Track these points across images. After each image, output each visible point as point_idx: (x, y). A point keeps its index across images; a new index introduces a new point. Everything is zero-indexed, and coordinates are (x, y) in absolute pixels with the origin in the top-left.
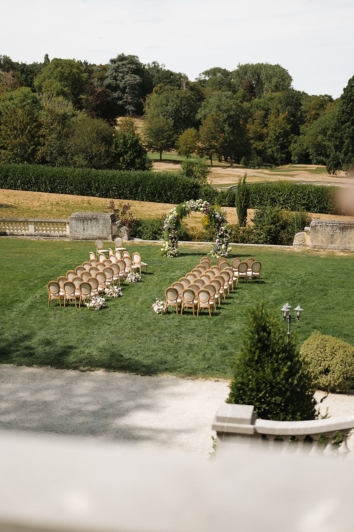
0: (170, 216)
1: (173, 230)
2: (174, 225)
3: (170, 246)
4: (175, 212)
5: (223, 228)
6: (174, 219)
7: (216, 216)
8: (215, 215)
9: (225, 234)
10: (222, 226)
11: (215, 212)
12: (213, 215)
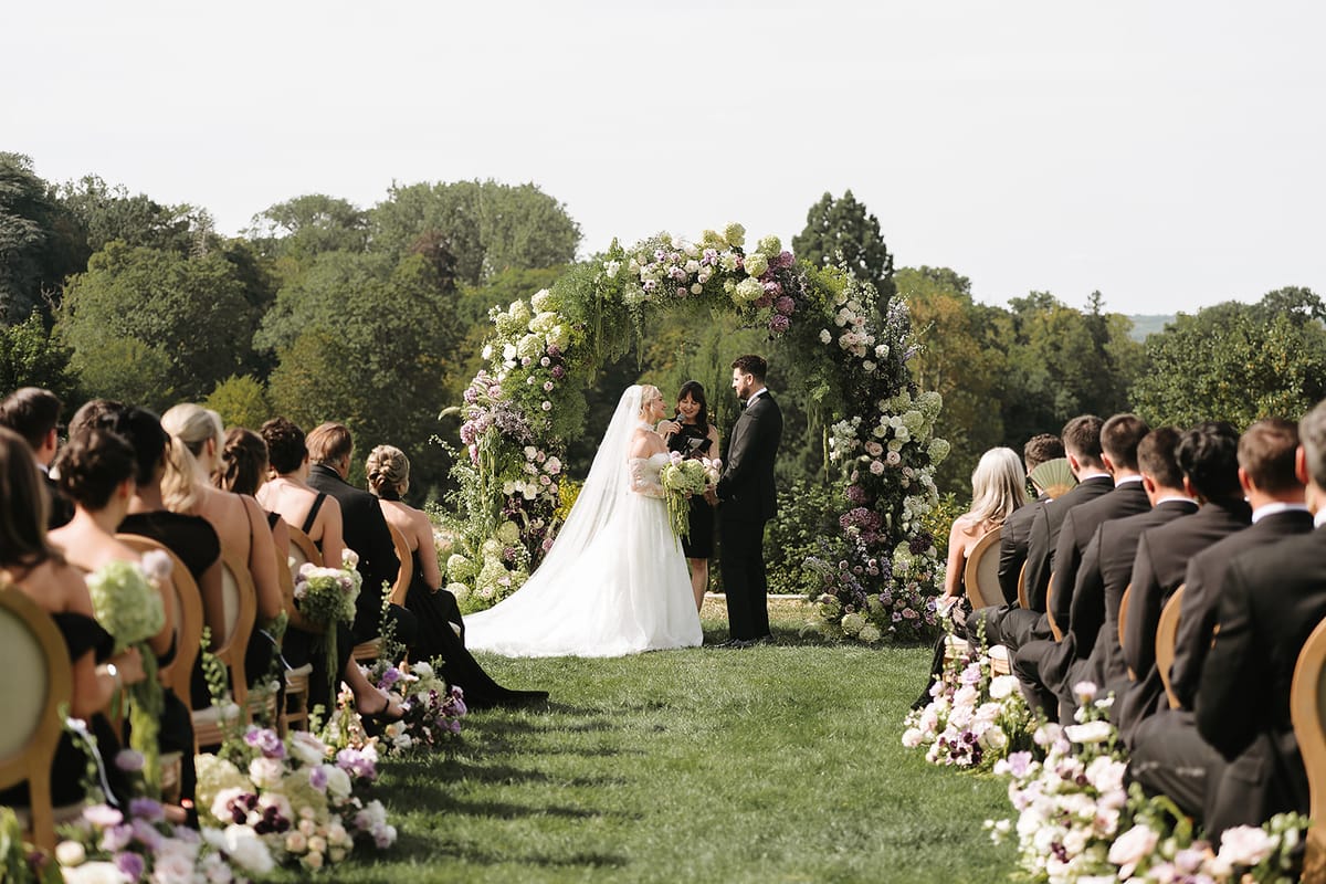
0: (508, 347)
1: (531, 452)
2: (546, 405)
3: (510, 565)
4: (542, 318)
5: (895, 422)
6: (545, 361)
7: (846, 339)
8: (837, 332)
9: (909, 472)
10: (890, 414)
11: (838, 309)
12: (826, 336)
